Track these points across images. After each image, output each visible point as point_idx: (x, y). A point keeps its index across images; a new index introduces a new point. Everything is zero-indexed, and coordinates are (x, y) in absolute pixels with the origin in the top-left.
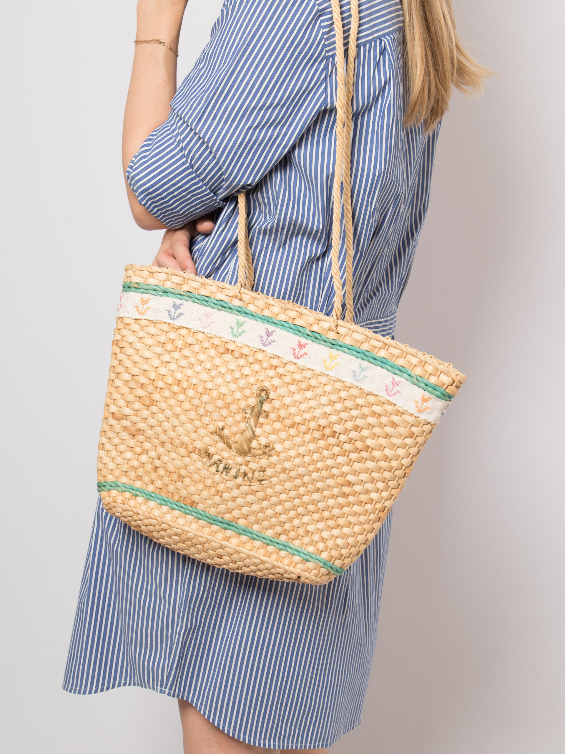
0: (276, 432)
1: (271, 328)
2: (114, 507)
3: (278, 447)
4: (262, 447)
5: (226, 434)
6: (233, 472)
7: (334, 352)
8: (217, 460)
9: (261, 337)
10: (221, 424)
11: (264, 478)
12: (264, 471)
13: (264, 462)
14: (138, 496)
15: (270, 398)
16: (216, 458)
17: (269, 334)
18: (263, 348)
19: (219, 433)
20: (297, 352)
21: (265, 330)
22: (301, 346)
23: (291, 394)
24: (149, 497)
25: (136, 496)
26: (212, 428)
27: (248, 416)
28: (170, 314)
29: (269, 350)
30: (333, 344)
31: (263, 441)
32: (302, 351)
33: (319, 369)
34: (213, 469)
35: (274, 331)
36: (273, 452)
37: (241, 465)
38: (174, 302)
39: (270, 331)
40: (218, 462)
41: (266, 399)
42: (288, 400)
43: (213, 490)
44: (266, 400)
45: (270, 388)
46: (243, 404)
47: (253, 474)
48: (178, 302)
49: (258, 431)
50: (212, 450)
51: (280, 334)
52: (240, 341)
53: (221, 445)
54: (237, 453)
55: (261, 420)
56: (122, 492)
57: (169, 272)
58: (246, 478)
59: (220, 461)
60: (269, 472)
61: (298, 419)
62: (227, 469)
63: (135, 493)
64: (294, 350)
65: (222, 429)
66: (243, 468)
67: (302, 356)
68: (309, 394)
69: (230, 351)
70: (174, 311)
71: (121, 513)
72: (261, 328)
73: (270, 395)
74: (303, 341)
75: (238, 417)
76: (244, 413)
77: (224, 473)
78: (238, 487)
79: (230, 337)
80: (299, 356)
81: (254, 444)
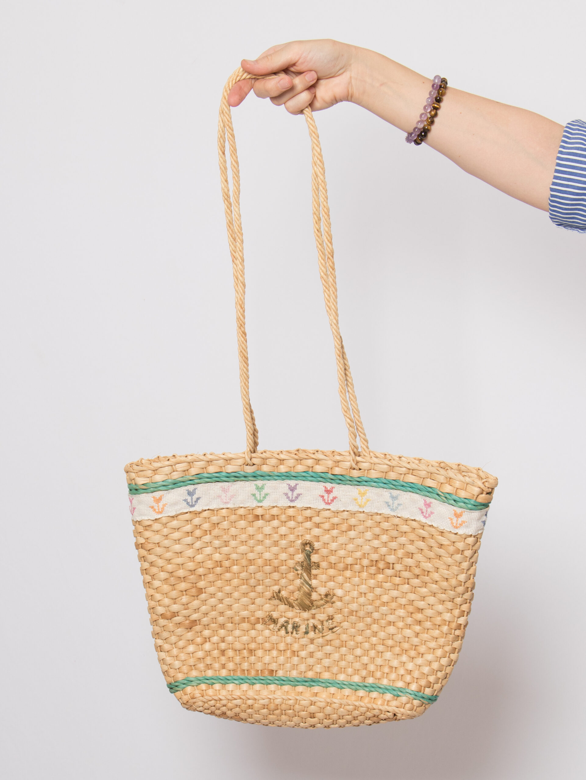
0: (332, 578)
1: (293, 483)
2: (194, 703)
3: (339, 592)
4: (323, 596)
5: (284, 596)
6: (303, 628)
7: (362, 489)
8: (284, 623)
9: (286, 494)
10: (276, 588)
11: (333, 626)
12: (332, 619)
13: (330, 610)
14: (215, 684)
15: (315, 549)
16: (282, 621)
17: (292, 489)
18: (292, 504)
19: (277, 596)
20: (327, 498)
21: (287, 487)
22: (328, 492)
23: (334, 539)
24: (225, 681)
25: (212, 685)
26: (268, 594)
27: (299, 572)
28: (188, 503)
29: (299, 504)
30: (359, 482)
31: (323, 591)
32: (331, 496)
33: (353, 508)
34: (283, 632)
35: (296, 485)
36: (335, 599)
37: (308, 620)
38: (188, 490)
39: (293, 486)
40: (285, 624)
41: (311, 551)
42: (334, 546)
43: (289, 653)
44: (313, 552)
45: (313, 540)
46: (291, 563)
47: (322, 625)
48: (191, 488)
49: (314, 582)
50: (275, 615)
51: (303, 486)
52: (266, 504)
53: (282, 607)
54: (300, 609)
55: (314, 572)
56: (197, 686)
57: (172, 464)
58: (317, 630)
59: (287, 622)
60: (338, 618)
61: (349, 560)
62: (296, 627)
63: (210, 682)
64: (322, 497)
65: (279, 592)
66: (312, 622)
67: (332, 501)
68: (352, 534)
69: (260, 517)
70: (190, 499)
71: (202, 707)
72: (283, 486)
73: (315, 546)
74: (329, 486)
75: (291, 575)
76: (295, 571)
77: (295, 632)
78: (312, 641)
79: (254, 504)
80: (330, 501)
81: (314, 596)
